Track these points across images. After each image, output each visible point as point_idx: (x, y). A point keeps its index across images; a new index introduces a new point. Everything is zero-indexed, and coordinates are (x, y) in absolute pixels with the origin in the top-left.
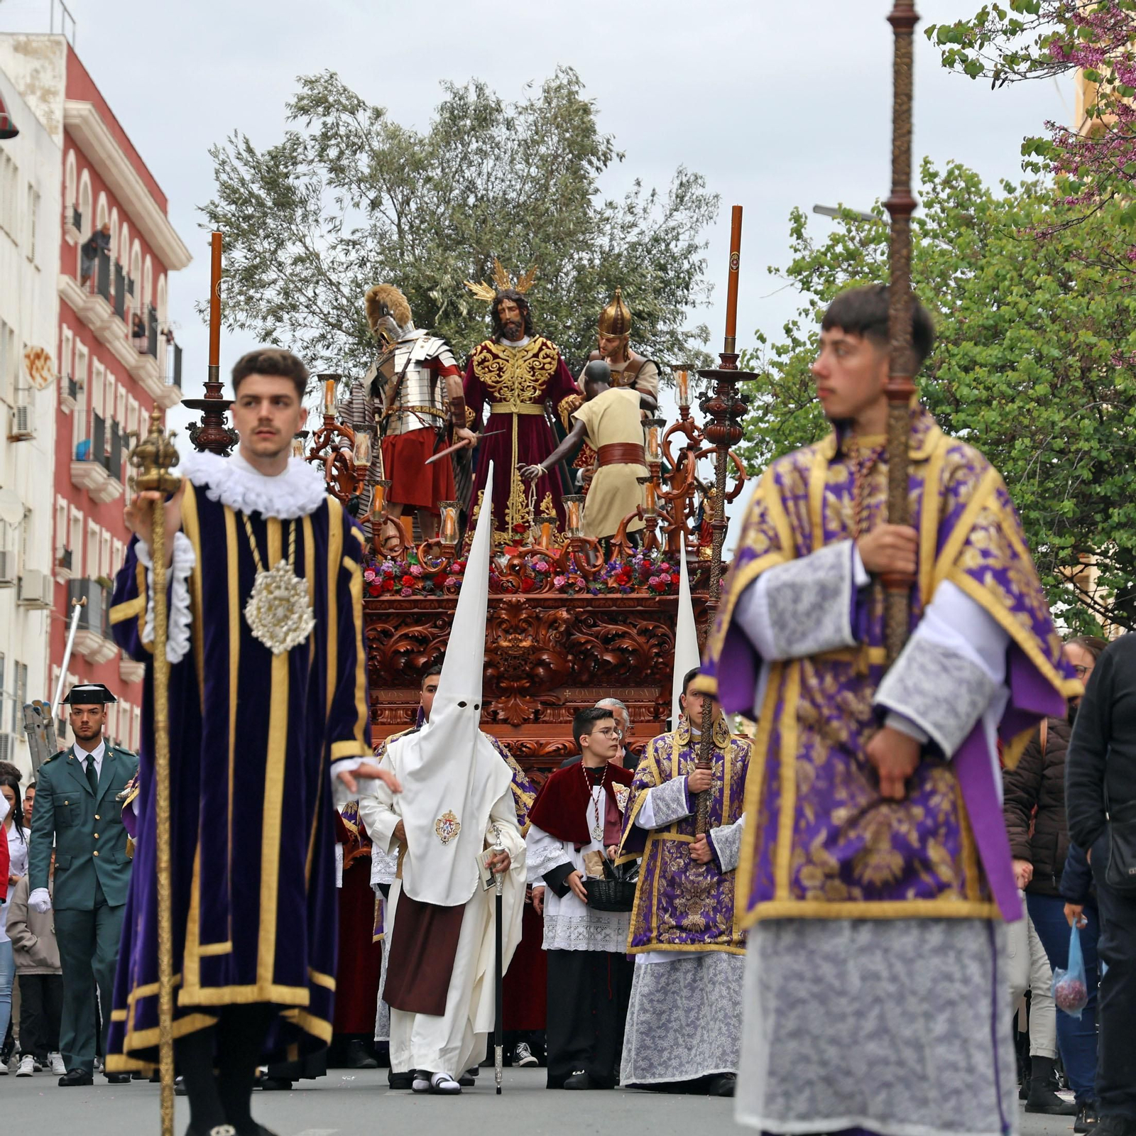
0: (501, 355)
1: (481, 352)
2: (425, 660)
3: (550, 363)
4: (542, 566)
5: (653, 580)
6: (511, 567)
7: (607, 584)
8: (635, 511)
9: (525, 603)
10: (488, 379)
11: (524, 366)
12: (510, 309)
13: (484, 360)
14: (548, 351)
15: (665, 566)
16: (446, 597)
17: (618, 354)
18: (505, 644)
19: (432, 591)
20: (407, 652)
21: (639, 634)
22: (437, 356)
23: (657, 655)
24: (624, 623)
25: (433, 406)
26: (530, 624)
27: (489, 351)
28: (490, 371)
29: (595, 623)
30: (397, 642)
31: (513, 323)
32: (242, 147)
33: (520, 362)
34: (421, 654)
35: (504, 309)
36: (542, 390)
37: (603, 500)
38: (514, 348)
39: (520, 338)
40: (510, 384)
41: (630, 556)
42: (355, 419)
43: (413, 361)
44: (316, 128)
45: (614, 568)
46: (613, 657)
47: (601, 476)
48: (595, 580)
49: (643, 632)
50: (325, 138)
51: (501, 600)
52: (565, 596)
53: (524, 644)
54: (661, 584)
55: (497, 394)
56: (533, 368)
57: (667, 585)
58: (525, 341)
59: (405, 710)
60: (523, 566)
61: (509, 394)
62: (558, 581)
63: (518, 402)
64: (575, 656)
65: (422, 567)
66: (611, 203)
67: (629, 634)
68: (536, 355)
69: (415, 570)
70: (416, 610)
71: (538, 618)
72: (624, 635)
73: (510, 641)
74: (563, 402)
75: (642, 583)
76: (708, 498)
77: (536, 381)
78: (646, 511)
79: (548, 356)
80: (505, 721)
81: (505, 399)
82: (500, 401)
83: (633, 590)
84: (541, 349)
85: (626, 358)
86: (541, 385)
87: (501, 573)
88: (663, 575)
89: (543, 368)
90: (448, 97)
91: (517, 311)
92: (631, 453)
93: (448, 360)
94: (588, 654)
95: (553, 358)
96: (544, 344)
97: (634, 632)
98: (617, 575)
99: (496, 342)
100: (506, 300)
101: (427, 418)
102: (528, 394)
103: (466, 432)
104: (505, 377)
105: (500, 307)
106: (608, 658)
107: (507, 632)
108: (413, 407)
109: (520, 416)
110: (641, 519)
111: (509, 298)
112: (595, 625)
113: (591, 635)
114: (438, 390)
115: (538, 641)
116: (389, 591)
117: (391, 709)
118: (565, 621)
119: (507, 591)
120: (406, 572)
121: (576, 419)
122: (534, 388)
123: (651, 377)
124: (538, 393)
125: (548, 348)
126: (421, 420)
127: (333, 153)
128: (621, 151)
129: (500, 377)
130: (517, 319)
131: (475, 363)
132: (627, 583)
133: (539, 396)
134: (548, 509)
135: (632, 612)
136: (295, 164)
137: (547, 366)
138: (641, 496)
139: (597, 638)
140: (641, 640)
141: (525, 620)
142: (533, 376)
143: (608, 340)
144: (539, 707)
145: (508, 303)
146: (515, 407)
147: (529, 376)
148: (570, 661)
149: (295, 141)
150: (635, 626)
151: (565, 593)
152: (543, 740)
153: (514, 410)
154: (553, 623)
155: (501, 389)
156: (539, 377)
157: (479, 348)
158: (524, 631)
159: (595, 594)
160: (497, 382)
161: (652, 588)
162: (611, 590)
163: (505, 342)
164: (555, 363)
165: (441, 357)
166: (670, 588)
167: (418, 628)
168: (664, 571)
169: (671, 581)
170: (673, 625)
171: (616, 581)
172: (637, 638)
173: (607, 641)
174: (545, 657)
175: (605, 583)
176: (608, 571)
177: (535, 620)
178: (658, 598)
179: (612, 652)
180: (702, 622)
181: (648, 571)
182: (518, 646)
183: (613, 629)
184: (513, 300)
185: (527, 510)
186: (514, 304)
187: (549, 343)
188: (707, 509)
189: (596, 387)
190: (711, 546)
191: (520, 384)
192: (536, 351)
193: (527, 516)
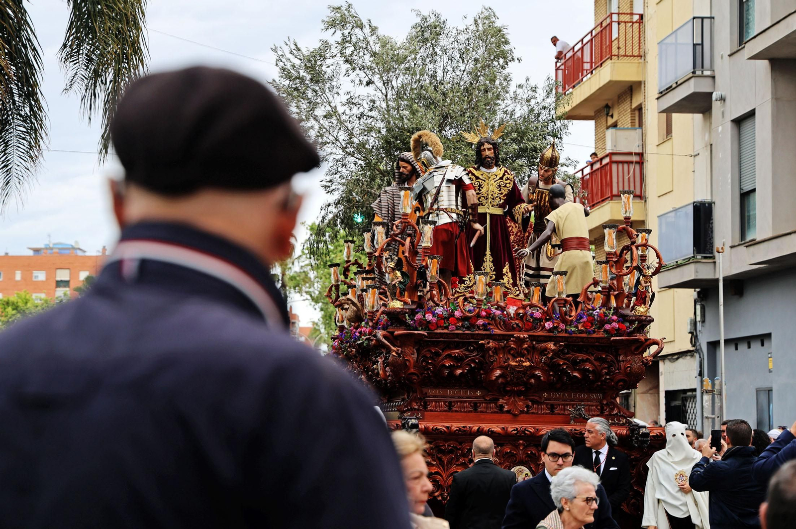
0: (480, 177)
2: (461, 371)
3: (510, 183)
4: (537, 314)
5: (607, 327)
6: (517, 314)
8: (592, 281)
9: (527, 338)
11: (495, 184)
12: (489, 149)
14: (508, 176)
15: (615, 317)
16: (477, 332)
18: (514, 364)
19: (468, 328)
20: (450, 366)
21: (595, 360)
22: (461, 178)
23: (607, 374)
24: (586, 353)
25: (458, 209)
26: (529, 351)
27: (473, 174)
29: (569, 351)
30: (443, 359)
31: (489, 158)
32: (293, 47)
33: (493, 182)
34: (459, 368)
35: (485, 149)
36: (504, 200)
38: (489, 173)
39: (492, 167)
40: (486, 195)
41: (590, 310)
42: (383, 212)
43: (445, 180)
44: (338, 37)
45: (581, 318)
46: (580, 374)
47: (564, 257)
48: (570, 325)
49: (599, 359)
50: (344, 41)
51: (512, 336)
52: (551, 334)
54: (613, 329)
56: (500, 186)
57: (616, 330)
58: (495, 169)
59: (445, 402)
60: (525, 314)
61: (484, 201)
62: (548, 325)
63: (490, 206)
64: (555, 373)
65: (462, 312)
66: (520, 85)
67: (590, 360)
68: (501, 178)
69: (457, 314)
70: (456, 340)
71: (534, 348)
72: (588, 360)
73: (516, 362)
74: (517, 207)
75: (600, 328)
76: (644, 276)
77: (502, 194)
78: (600, 282)
79: (508, 179)
80: (508, 412)
81: (482, 205)
83: (594, 332)
84: (504, 175)
86: (504, 196)
87: (510, 318)
88: (614, 324)
89: (505, 186)
90: (418, 20)
91: (493, 151)
92: (582, 243)
93: (467, 180)
94: (564, 372)
95: (511, 180)
96: (506, 171)
97: (592, 358)
98: (584, 322)
99: (477, 169)
100: (486, 144)
101: (454, 216)
102: (497, 201)
103: (478, 226)
104: (483, 190)
105: (482, 148)
106: (576, 374)
108: (445, 209)
109: (491, 215)
110: (596, 286)
111: (489, 143)
112: (568, 353)
113: (566, 360)
114: (459, 198)
115: (533, 363)
116: (441, 327)
117: (436, 401)
118: (553, 351)
119: (513, 329)
120: (452, 315)
121: (548, 221)
122: (500, 198)
124: (502, 201)
125: (508, 174)
126: (451, 217)
127: (348, 52)
128: (519, 57)
129: (480, 190)
130: (492, 155)
132: (591, 327)
133: (503, 203)
134: (507, 272)
135: (592, 346)
136: (325, 59)
137: (508, 185)
139: (569, 361)
140: (597, 364)
141: (526, 349)
142: (500, 191)
143: (546, 171)
144: (530, 404)
145: (487, 146)
146: (488, 209)
147: (497, 191)
148: (552, 375)
149: (326, 44)
150: (593, 355)
151: (553, 332)
152: (538, 427)
153: (488, 211)
154: (544, 351)
155: (480, 198)
156: (503, 191)
158: (523, 355)
159: (571, 334)
160: (478, 194)
161: (606, 331)
162: (581, 332)
163: (483, 169)
164: (512, 183)
165: (463, 178)
166: (618, 332)
167: (457, 351)
168: (614, 321)
169: (618, 327)
170: (617, 355)
171: (583, 326)
172: (595, 363)
173: (574, 364)
174: (537, 373)
175: (577, 327)
176: (577, 320)
177: (532, 349)
178: (612, 338)
179: (579, 371)
180: (636, 354)
181: (603, 321)
182: (522, 365)
183: (581, 356)
184: (491, 144)
185: (494, 273)
186: (491, 146)
187: (508, 171)
188: (643, 283)
189: (557, 201)
190: (643, 306)
191: (492, 195)
192: (501, 175)
193: (494, 277)
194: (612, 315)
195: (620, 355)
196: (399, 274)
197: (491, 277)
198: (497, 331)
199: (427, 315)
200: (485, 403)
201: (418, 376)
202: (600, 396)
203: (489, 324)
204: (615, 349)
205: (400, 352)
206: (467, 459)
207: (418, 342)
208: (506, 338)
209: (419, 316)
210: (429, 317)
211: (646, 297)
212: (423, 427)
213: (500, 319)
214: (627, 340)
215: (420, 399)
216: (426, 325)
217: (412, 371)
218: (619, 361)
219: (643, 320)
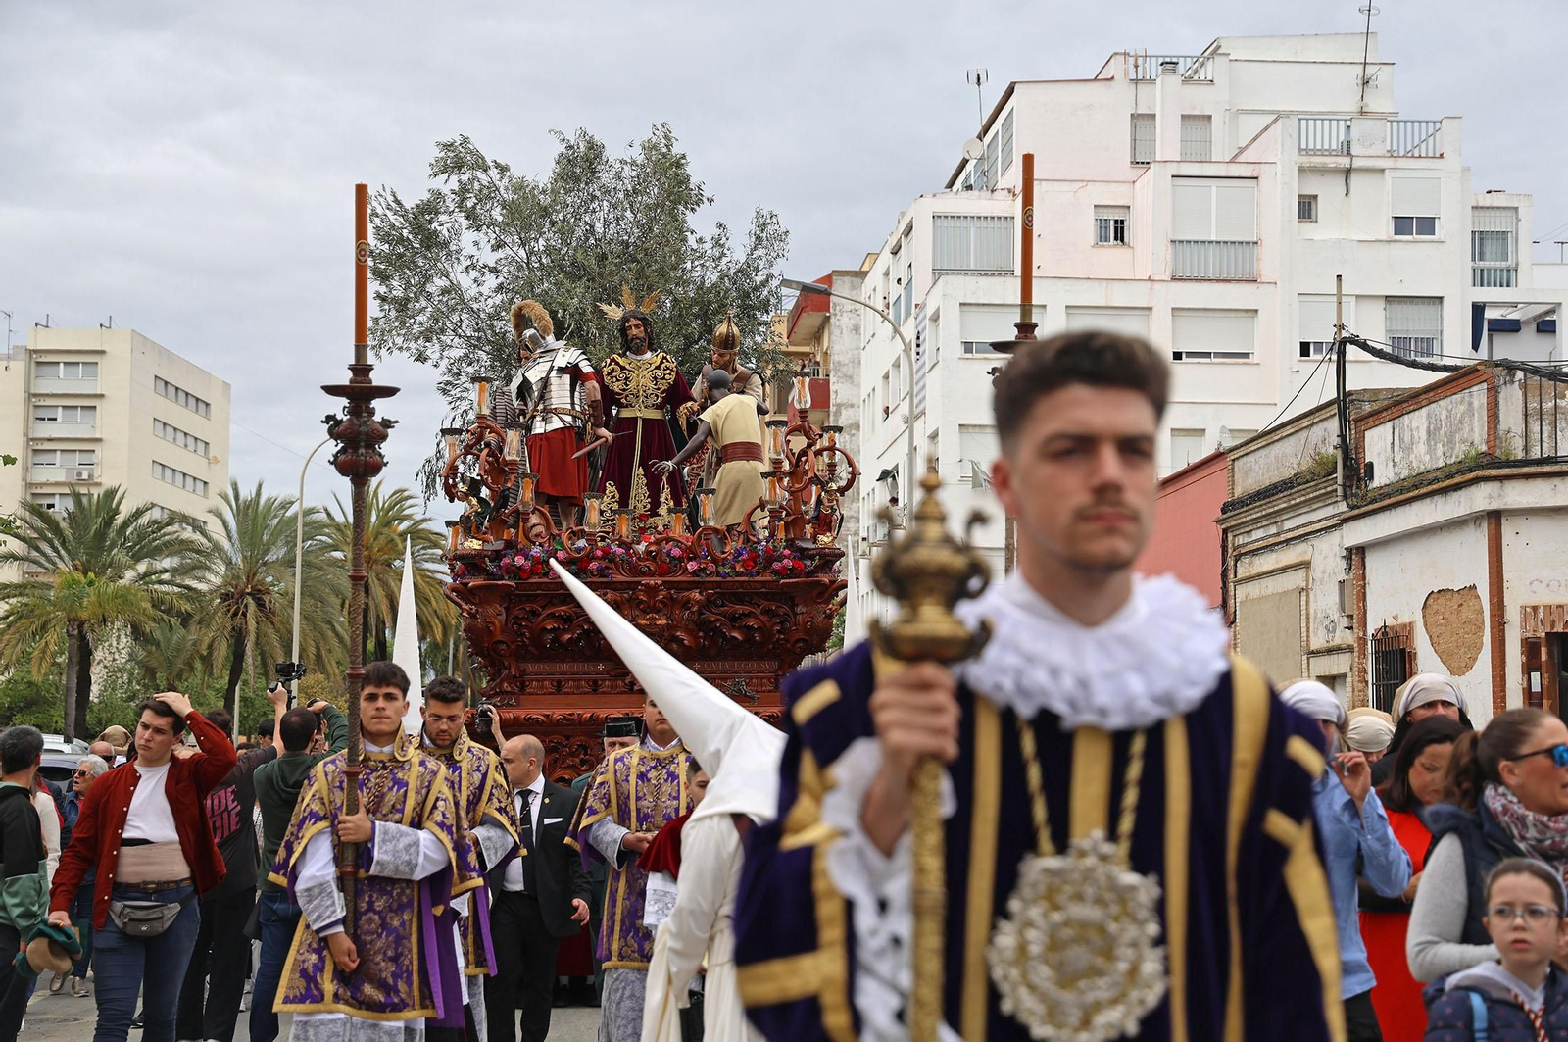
0: (627, 366)
1: (610, 364)
2: (570, 636)
3: (670, 374)
4: (676, 552)
5: (776, 565)
6: (648, 552)
7: (735, 568)
8: (758, 502)
9: (661, 585)
10: (617, 387)
11: (647, 376)
12: (637, 327)
13: (613, 371)
14: (668, 364)
15: (787, 552)
17: (728, 366)
20: (553, 630)
21: (762, 613)
22: (577, 364)
23: (779, 632)
24: (750, 603)
25: (574, 408)
26: (665, 604)
27: (617, 363)
28: (618, 381)
29: (723, 602)
30: (544, 620)
31: (638, 338)
34: (566, 631)
35: (630, 327)
36: (663, 397)
37: (726, 493)
38: (639, 360)
39: (644, 353)
40: (635, 391)
41: (755, 543)
43: (556, 368)
44: (454, 184)
45: (741, 554)
46: (741, 634)
47: (725, 472)
48: (724, 565)
49: (767, 612)
50: (463, 191)
51: (639, 583)
52: (697, 579)
53: (660, 622)
54: (784, 568)
55: (623, 401)
57: (789, 569)
58: (648, 355)
59: (552, 681)
60: (659, 552)
61: (634, 400)
62: (691, 566)
63: (643, 407)
64: (705, 634)
65: (568, 552)
67: (755, 613)
68: (658, 367)
69: (561, 555)
71: (672, 599)
72: (750, 614)
73: (647, 620)
74: (681, 408)
75: (766, 567)
77: (658, 389)
78: (768, 502)
79: (668, 368)
82: (627, 406)
83: (758, 574)
84: (662, 362)
85: (735, 370)
86: (662, 393)
87: (639, 558)
88: (785, 561)
89: (664, 379)
90: (563, 150)
91: (642, 328)
92: (750, 451)
93: (586, 368)
94: (717, 632)
95: (672, 370)
96: (664, 358)
97: (758, 611)
98: (744, 560)
99: (623, 355)
100: (632, 319)
101: (569, 418)
102: (650, 401)
103: (603, 432)
104: (632, 385)
105: (627, 325)
106: (736, 635)
107: (645, 612)
108: (555, 409)
109: (645, 420)
110: (763, 510)
111: (636, 318)
112: (722, 606)
113: (719, 614)
114: (577, 394)
115: (672, 620)
116: (537, 574)
117: (537, 680)
118: (698, 602)
119: (644, 574)
121: (702, 420)
122: (656, 395)
123: (756, 387)
124: (660, 399)
125: (668, 361)
126: (562, 420)
127: (470, 204)
129: (627, 385)
130: (642, 335)
131: (605, 374)
132: (753, 567)
133: (661, 403)
134: (667, 499)
135: (757, 594)
136: (437, 214)
137: (667, 377)
138: (764, 488)
139: (725, 617)
140: (764, 618)
141: (661, 601)
142: (655, 385)
143: (720, 355)
145: (634, 322)
146: (642, 412)
147: (652, 385)
148: (701, 637)
149: (438, 195)
150: (759, 606)
151: (699, 576)
153: (639, 414)
154: (686, 604)
155: (627, 396)
156: (661, 386)
157: (608, 360)
158: (658, 611)
159: (724, 578)
160: (625, 390)
161: (775, 572)
162: (739, 574)
163: (631, 356)
164: (674, 374)
165: (580, 365)
166: (792, 572)
167: (564, 608)
168: (785, 557)
169: (793, 566)
170: (793, 606)
171: (743, 566)
172: (761, 617)
173: (734, 620)
174: (679, 634)
175: (733, 567)
176: (735, 557)
177: (670, 601)
178: (782, 581)
179: (739, 629)
180: (820, 603)
181: (771, 557)
182: (655, 624)
183: (740, 608)
184: (639, 319)
185: (649, 500)
186: (640, 322)
187: (668, 357)
188: (826, 501)
189: (716, 393)
190: (828, 534)
191: (644, 391)
192: (658, 363)
193: (649, 506)
194: (784, 549)
195: (797, 605)
196: (474, 501)
197: (645, 507)
198: (620, 578)
199: (516, 558)
200: (609, 680)
201: (507, 644)
202: (775, 665)
203: (607, 567)
204: (788, 596)
205: (474, 611)
206: (578, 760)
207: (507, 597)
208: (632, 586)
209: (506, 560)
210: (520, 560)
211: (831, 521)
212: (512, 716)
213: (623, 561)
214: (804, 582)
215: (515, 677)
216: (516, 572)
217: (499, 638)
218: (795, 614)
219: (826, 555)
